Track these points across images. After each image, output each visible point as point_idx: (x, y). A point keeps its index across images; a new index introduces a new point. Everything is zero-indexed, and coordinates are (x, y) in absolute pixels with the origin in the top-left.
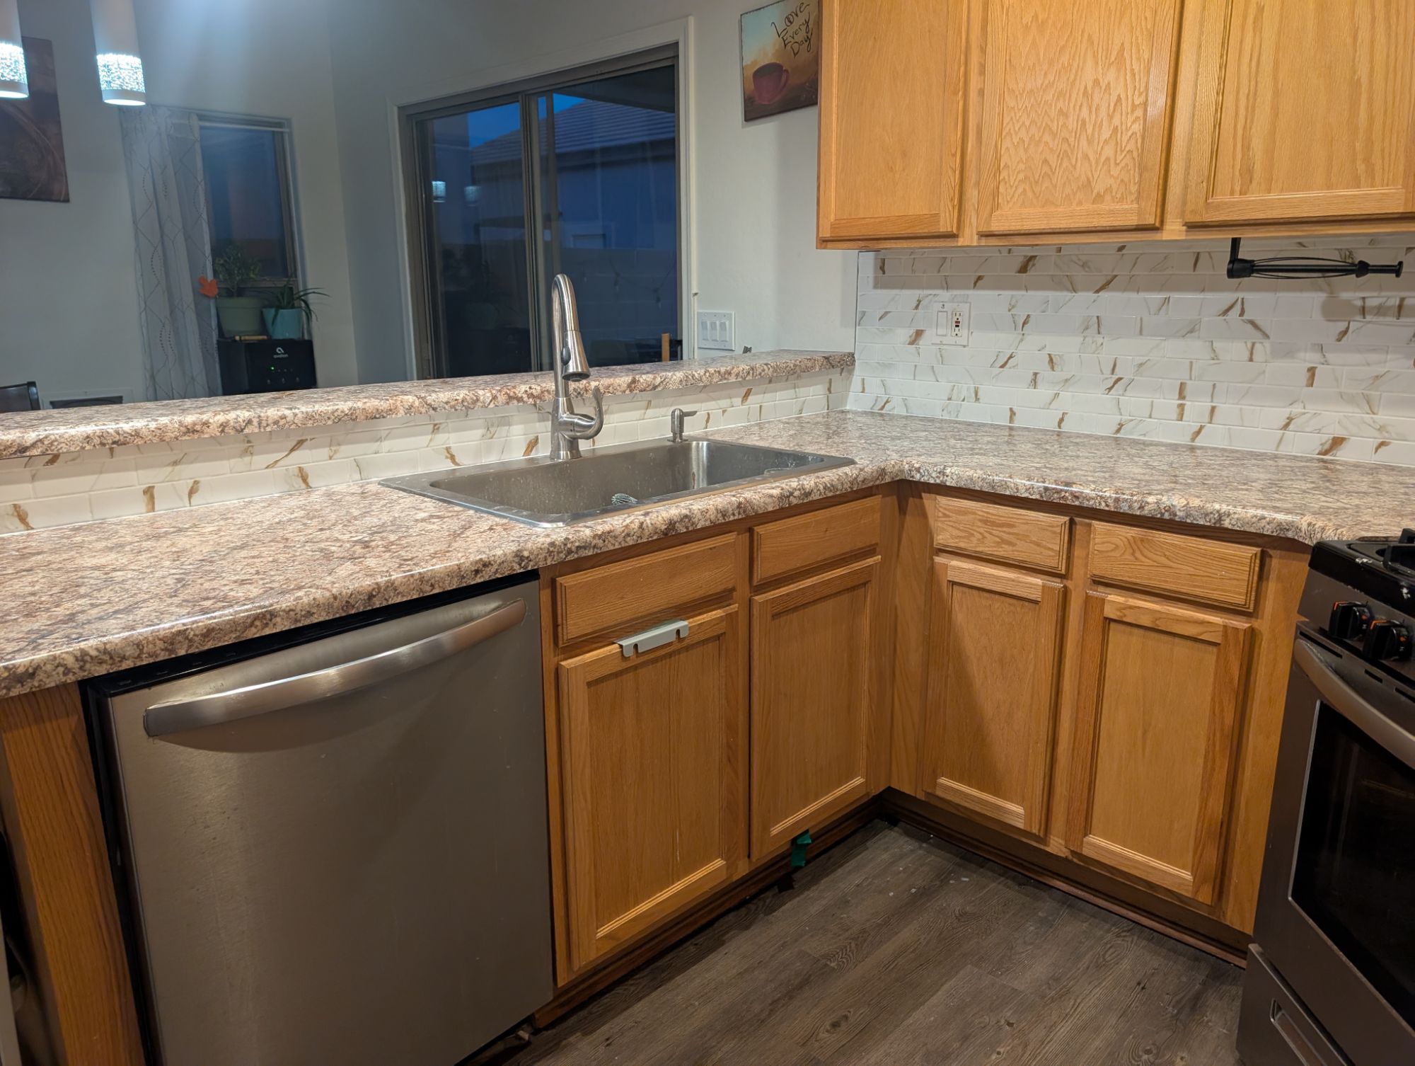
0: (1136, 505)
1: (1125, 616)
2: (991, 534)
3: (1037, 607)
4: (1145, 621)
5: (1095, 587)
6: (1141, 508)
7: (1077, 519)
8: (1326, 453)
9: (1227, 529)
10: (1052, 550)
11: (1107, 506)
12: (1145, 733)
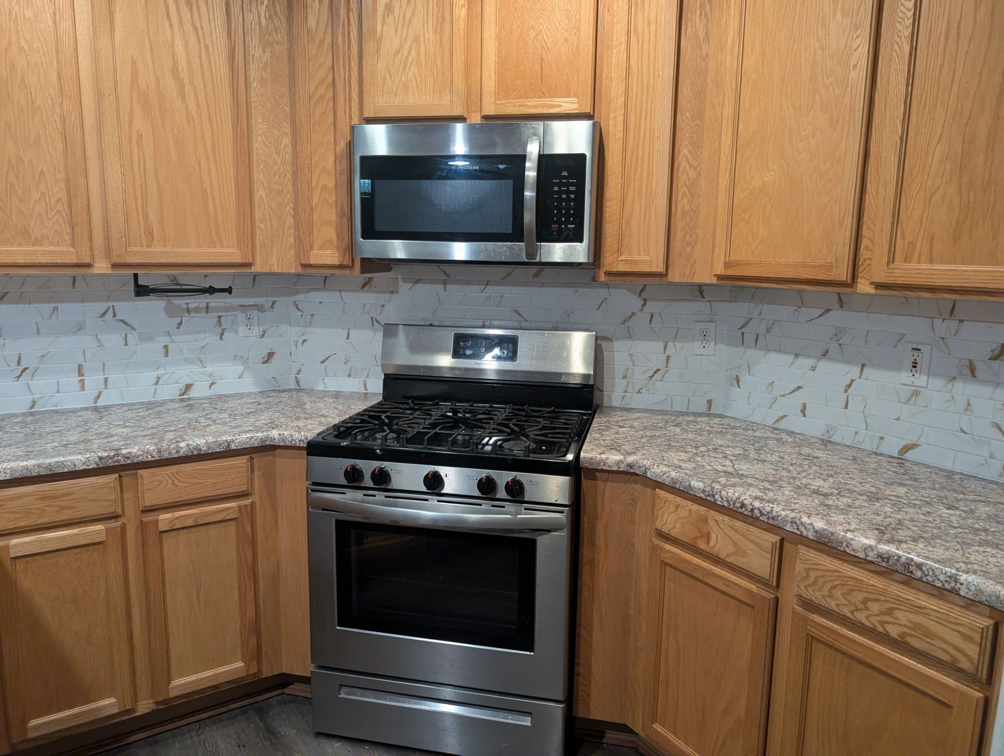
0: (174, 451)
1: (175, 525)
2: (50, 506)
3: (101, 546)
4: (190, 522)
5: (145, 515)
6: (178, 452)
7: (122, 473)
8: (183, 394)
9: (234, 450)
10: (109, 500)
11: (153, 457)
12: (198, 594)
